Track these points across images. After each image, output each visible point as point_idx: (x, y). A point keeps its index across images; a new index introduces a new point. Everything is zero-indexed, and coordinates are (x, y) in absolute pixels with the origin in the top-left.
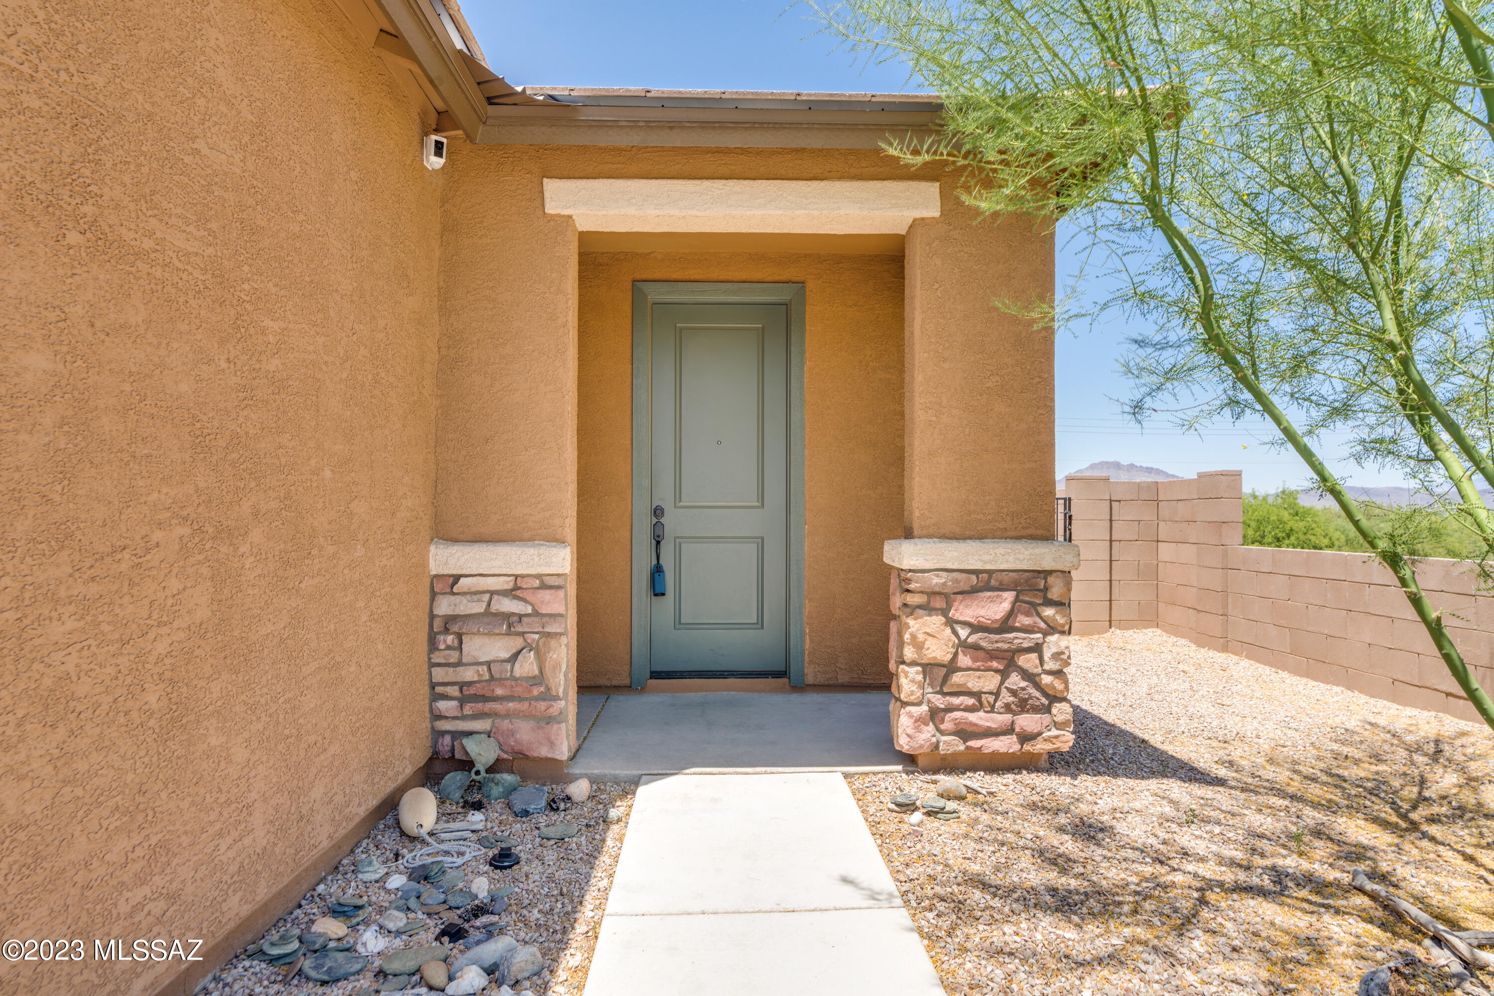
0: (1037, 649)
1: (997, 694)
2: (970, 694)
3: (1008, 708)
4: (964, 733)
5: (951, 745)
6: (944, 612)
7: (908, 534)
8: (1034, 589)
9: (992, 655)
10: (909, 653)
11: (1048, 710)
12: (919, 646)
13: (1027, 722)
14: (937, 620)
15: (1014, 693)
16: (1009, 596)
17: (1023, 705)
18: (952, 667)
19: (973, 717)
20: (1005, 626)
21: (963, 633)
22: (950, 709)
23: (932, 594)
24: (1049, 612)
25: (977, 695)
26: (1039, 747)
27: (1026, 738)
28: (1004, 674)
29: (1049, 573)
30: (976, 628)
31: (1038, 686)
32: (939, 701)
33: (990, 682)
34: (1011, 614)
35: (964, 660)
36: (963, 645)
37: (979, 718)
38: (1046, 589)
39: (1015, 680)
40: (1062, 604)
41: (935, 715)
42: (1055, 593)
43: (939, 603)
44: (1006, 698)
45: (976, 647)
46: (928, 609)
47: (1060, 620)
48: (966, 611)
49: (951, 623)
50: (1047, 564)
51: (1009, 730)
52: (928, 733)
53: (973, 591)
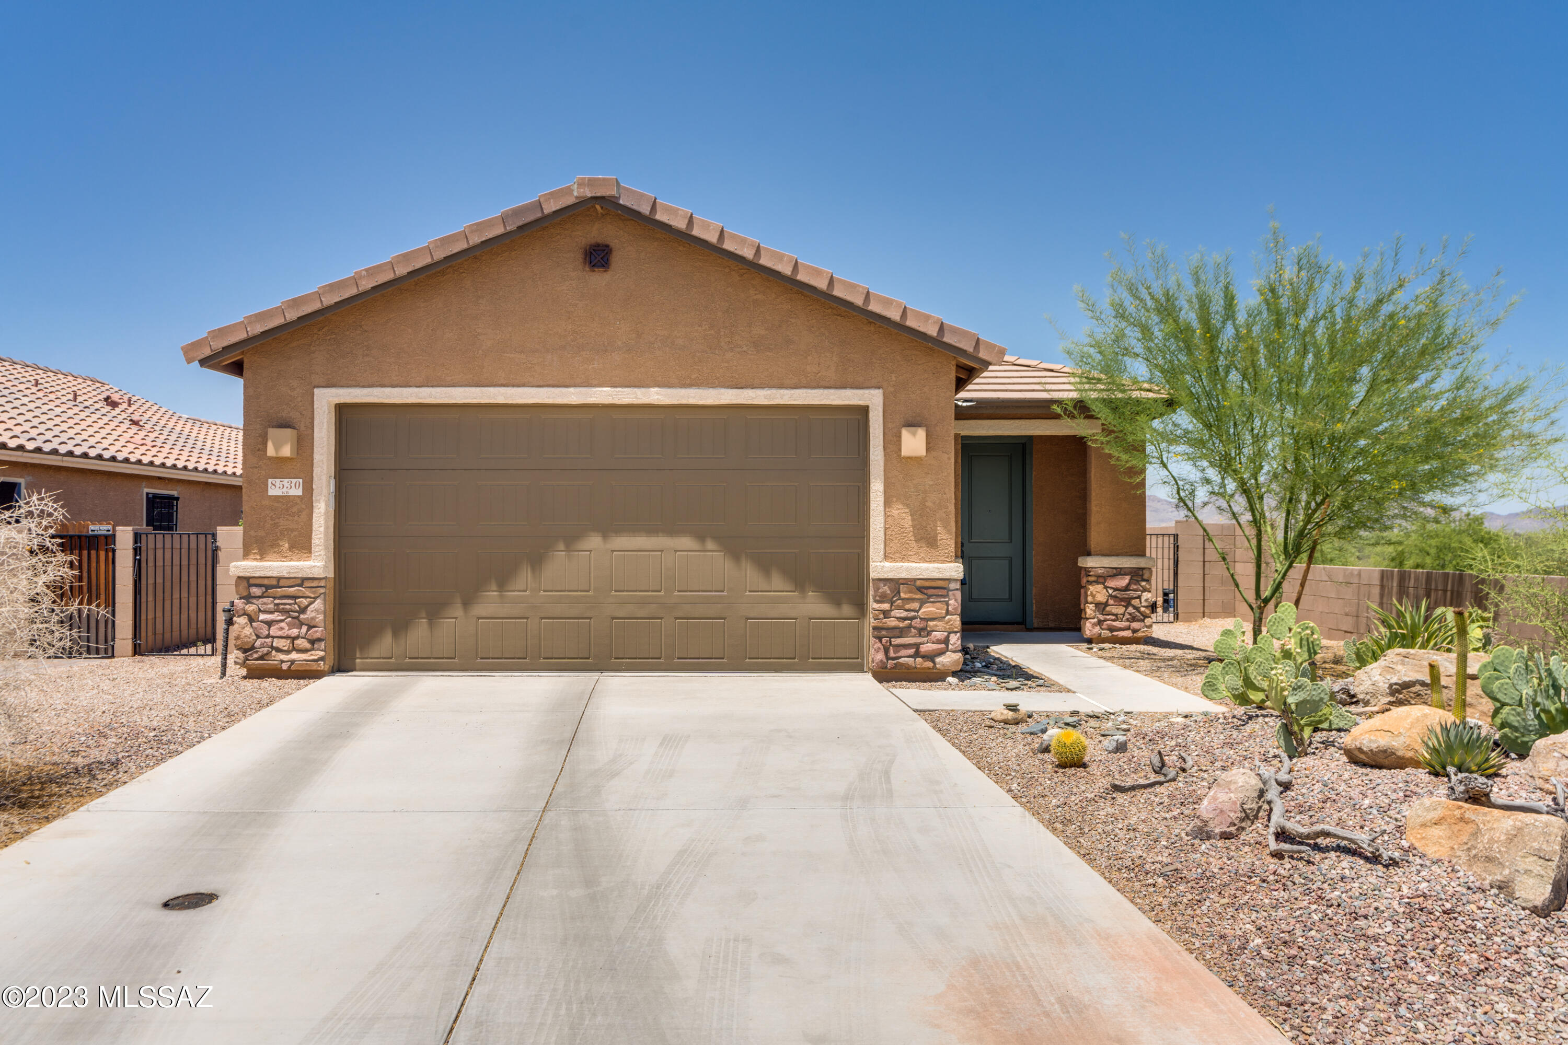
0: (1139, 597)
1: (1124, 615)
2: (1113, 615)
3: (1128, 620)
4: (1111, 629)
5: (1106, 633)
6: (1103, 584)
7: (1089, 554)
8: (1138, 575)
9: (1122, 600)
10: (1090, 599)
11: (1143, 621)
12: (1093, 596)
13: (1135, 625)
14: (1100, 587)
15: (1130, 614)
16: (1128, 578)
17: (1133, 619)
18: (1106, 604)
19: (1115, 623)
20: (1127, 588)
21: (1110, 591)
22: (1106, 620)
23: (1099, 576)
24: (1143, 583)
25: (1116, 615)
26: (1140, 634)
27: (1135, 631)
28: (1127, 607)
29: (1143, 569)
30: (1115, 589)
31: (1139, 612)
32: (1102, 617)
33: (1121, 610)
34: (1129, 584)
35: (1111, 602)
36: (1111, 596)
37: (1117, 624)
38: (1142, 575)
39: (1131, 610)
40: (1148, 581)
41: (1100, 623)
42: (1146, 577)
43: (1101, 580)
44: (1127, 616)
45: (1115, 597)
46: (1097, 582)
47: (1148, 587)
48: (1112, 583)
49: (1106, 587)
50: (1143, 565)
51: (1128, 628)
52: (1097, 629)
53: (1114, 576)
